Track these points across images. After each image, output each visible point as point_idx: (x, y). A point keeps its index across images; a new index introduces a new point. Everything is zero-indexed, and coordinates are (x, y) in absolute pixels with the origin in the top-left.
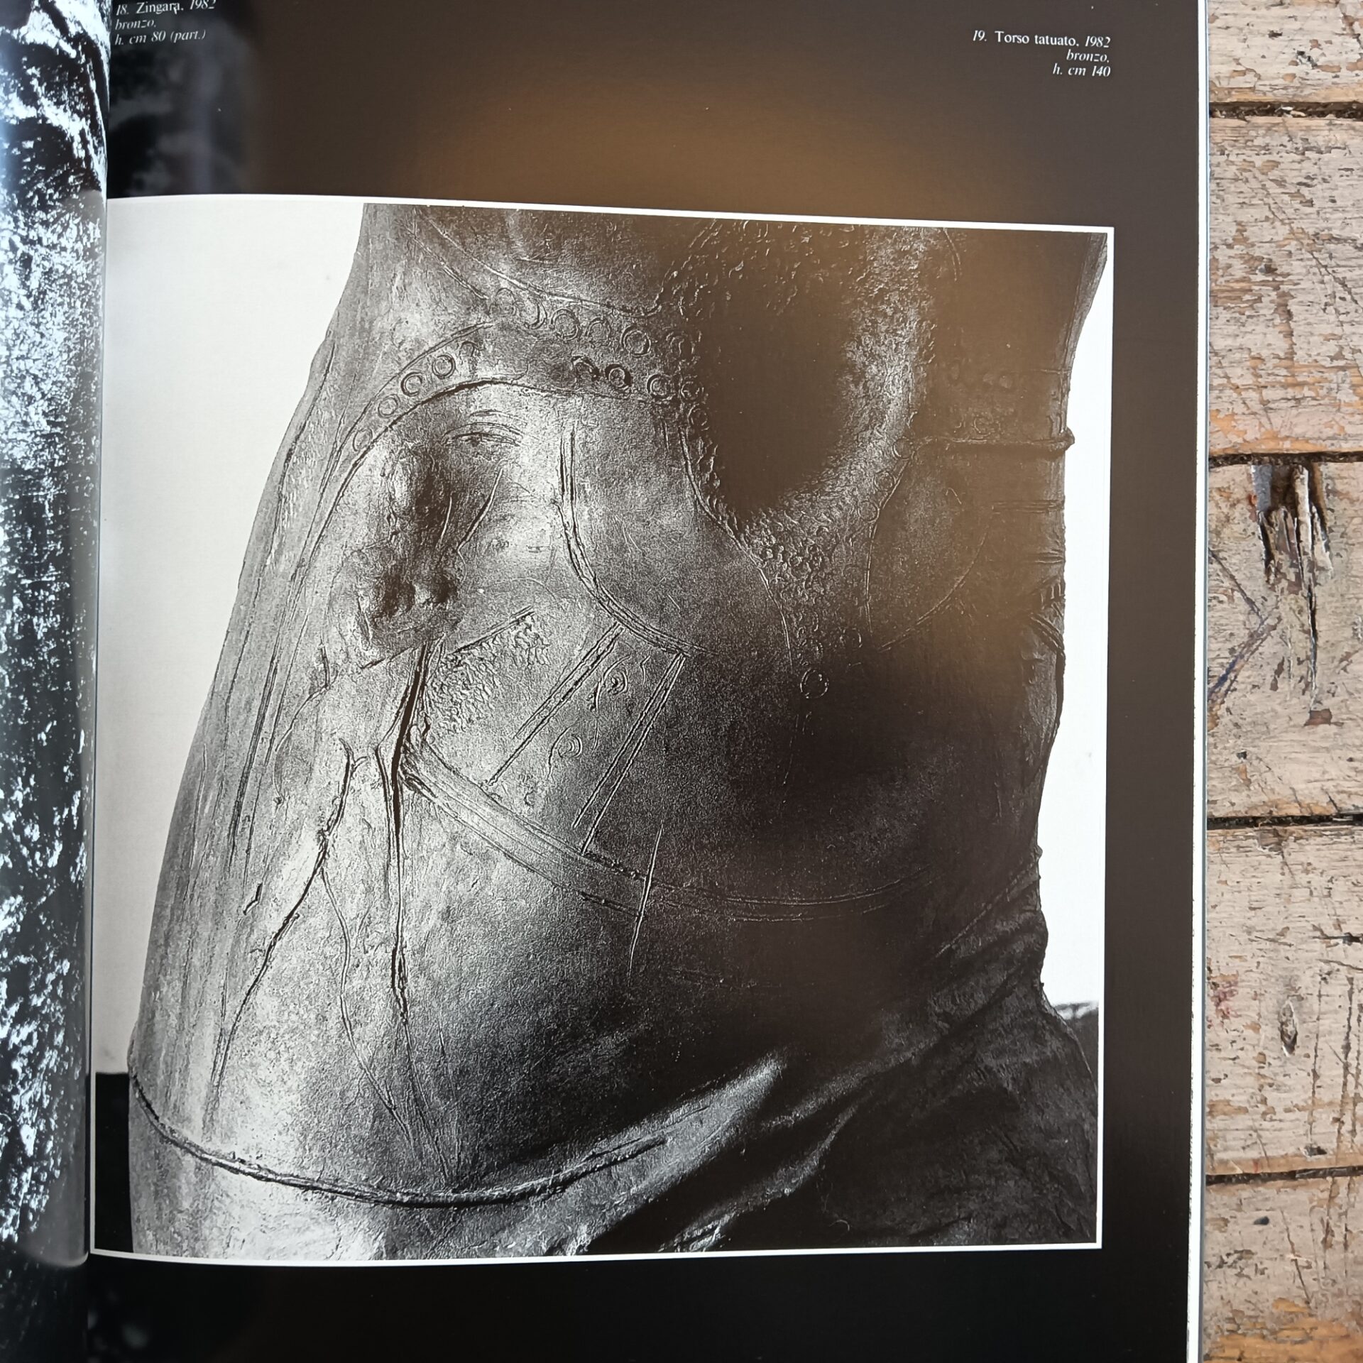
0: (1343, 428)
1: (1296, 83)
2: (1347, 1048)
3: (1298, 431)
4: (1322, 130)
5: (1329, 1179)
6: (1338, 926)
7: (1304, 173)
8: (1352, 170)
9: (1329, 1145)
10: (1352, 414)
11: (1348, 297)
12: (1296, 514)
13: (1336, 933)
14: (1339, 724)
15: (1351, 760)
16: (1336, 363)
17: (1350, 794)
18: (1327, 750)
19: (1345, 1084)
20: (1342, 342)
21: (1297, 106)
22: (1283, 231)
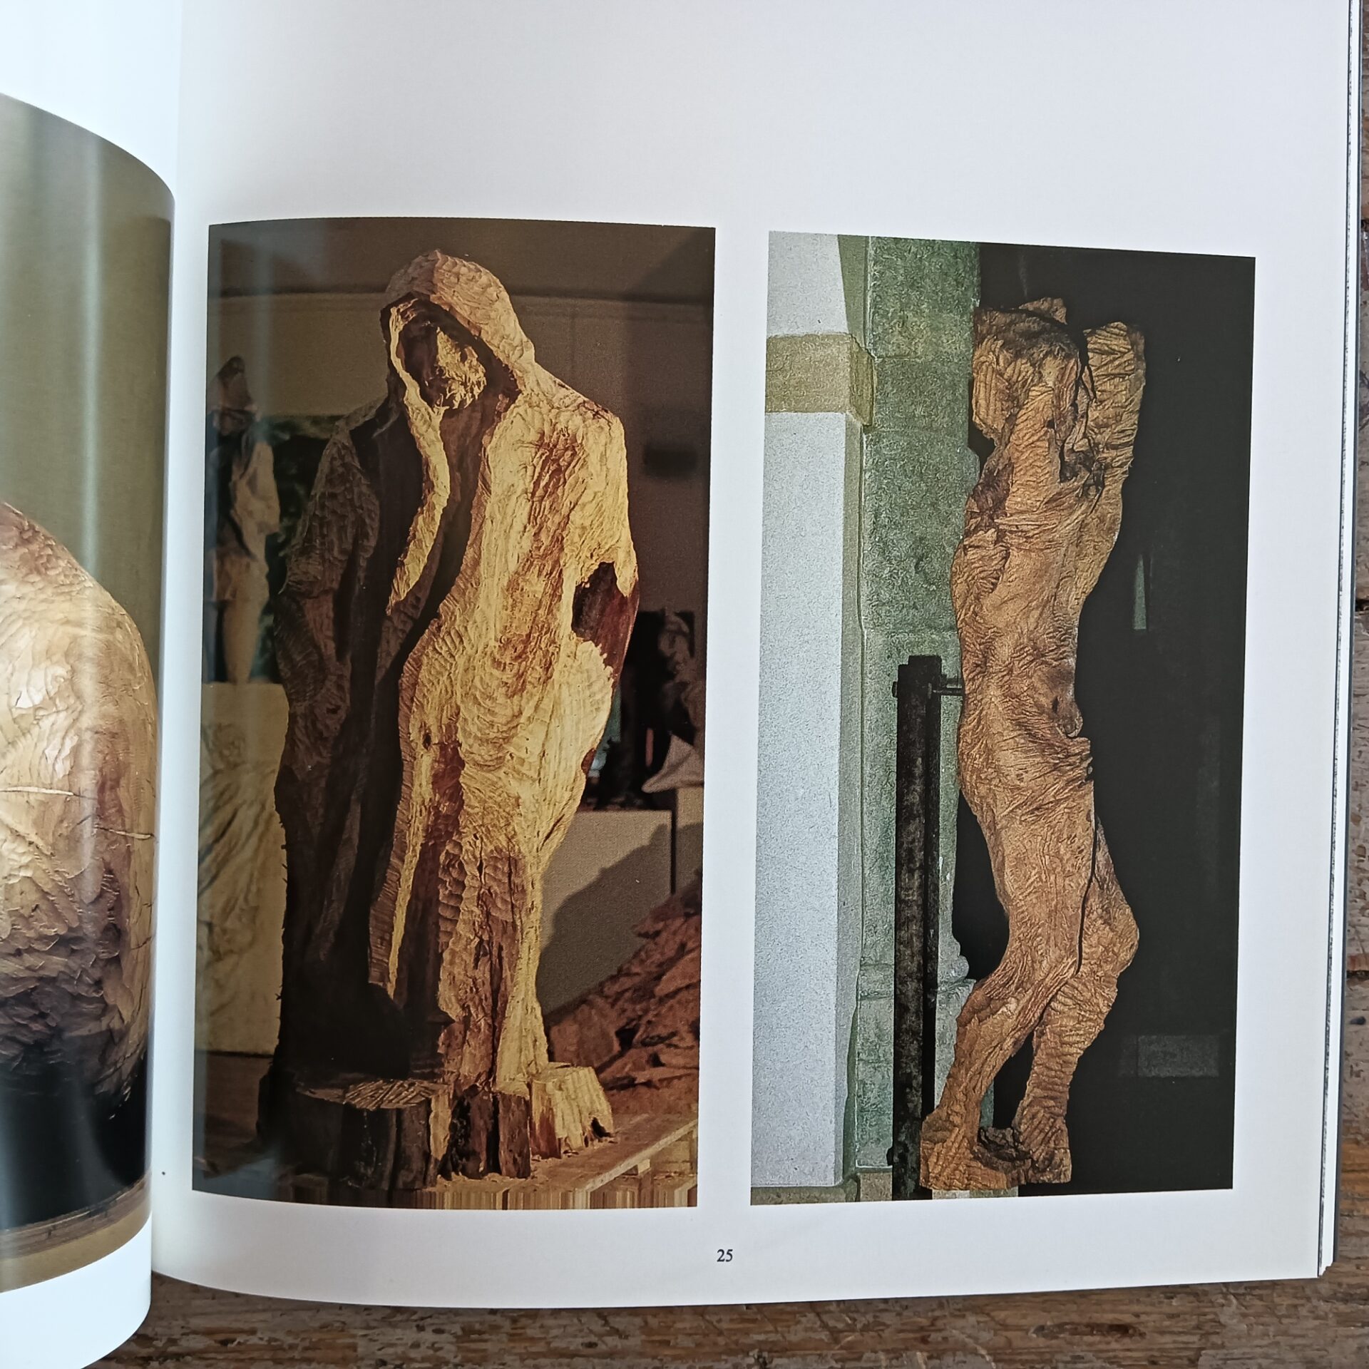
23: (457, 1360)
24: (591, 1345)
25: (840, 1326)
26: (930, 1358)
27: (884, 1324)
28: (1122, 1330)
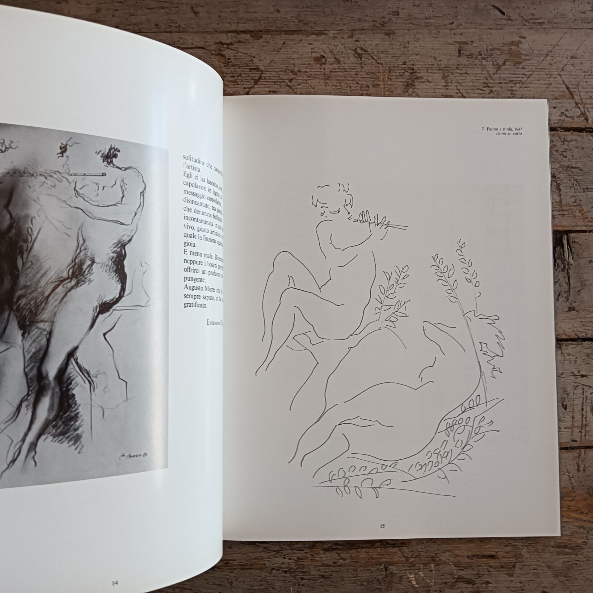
0: (577, 223)
1: (561, 122)
2: (583, 409)
3: (563, 224)
4: (569, 135)
5: (578, 450)
6: (579, 372)
7: (564, 148)
8: (578, 147)
9: (578, 439)
10: (579, 219)
11: (578, 185)
12: (563, 248)
13: (578, 374)
14: (578, 311)
15: (581, 322)
16: (574, 204)
17: (581, 332)
18: (574, 319)
19: (582, 421)
20: (576, 198)
21: (562, 128)
22: (558, 165)
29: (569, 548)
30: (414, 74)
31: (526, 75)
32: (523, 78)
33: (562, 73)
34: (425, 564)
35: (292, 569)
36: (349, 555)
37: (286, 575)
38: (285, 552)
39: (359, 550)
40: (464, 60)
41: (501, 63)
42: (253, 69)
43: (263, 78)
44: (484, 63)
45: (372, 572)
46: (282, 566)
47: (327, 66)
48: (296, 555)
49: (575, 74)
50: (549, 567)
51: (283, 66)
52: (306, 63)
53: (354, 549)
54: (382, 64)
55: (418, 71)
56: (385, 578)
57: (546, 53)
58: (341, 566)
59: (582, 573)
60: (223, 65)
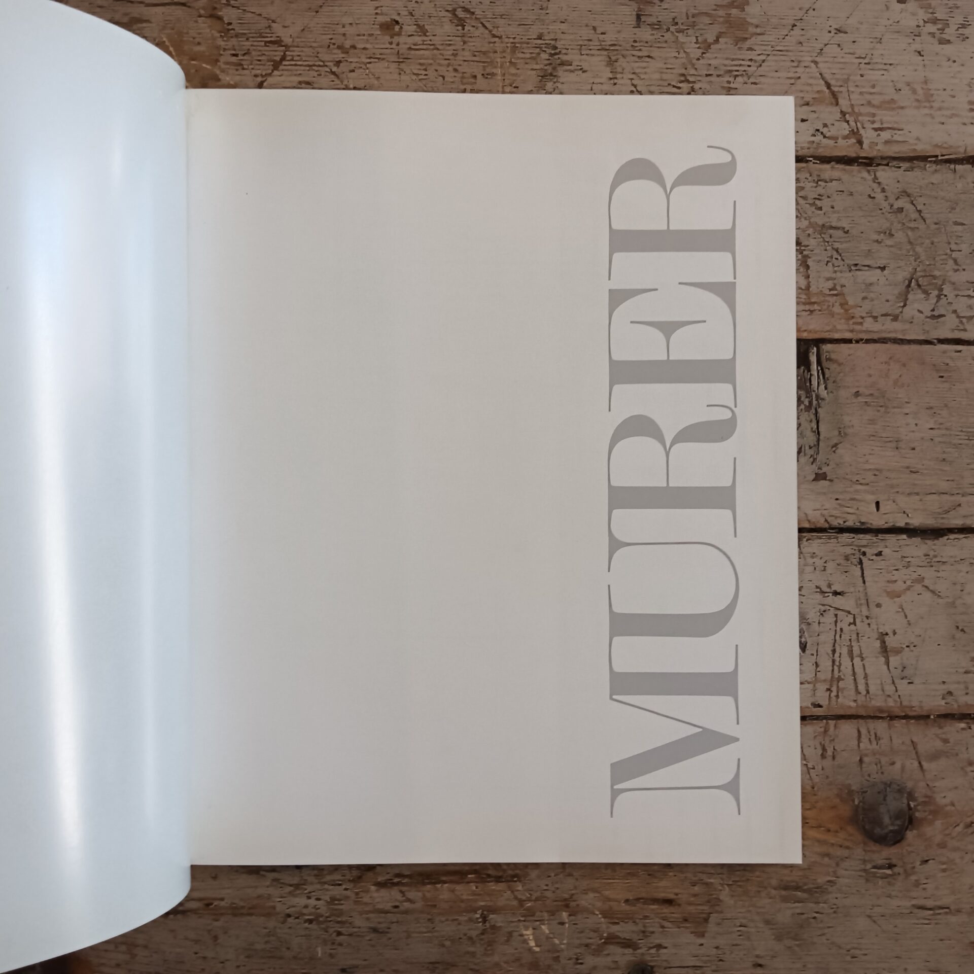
0: (835, 326)
1: (815, 145)
2: (834, 651)
3: (811, 327)
4: (828, 171)
5: (825, 721)
6: (829, 586)
7: (818, 193)
8: (843, 191)
9: (824, 702)
10: (840, 319)
11: (839, 258)
12: (809, 370)
13: (828, 590)
14: (831, 481)
15: (837, 499)
16: (832, 292)
17: (836, 517)
18: (825, 494)
19: (833, 670)
20: (835, 281)
21: (815, 157)
22: (806, 223)
23: (327, 915)
24: (396, 907)
25: (524, 898)
26: (570, 915)
27: (546, 897)
28: (669, 902)
29: (804, 891)
30: (556, 57)
31: (756, 61)
32: (749, 66)
33: (817, 59)
34: (552, 913)
35: (322, 916)
36: (420, 894)
37: (310, 926)
38: (309, 888)
39: (439, 886)
40: (645, 34)
41: (710, 40)
42: (271, 42)
43: (288, 58)
44: (682, 38)
45: (459, 924)
46: (305, 911)
47: (402, 39)
48: (328, 893)
49: (842, 60)
50: (767, 922)
51: (324, 37)
52: (366, 33)
53: (429, 883)
54: (500, 37)
55: (564, 51)
56: (482, 934)
57: (793, 22)
58: (406, 912)
59: (823, 934)
60: (218, 35)
